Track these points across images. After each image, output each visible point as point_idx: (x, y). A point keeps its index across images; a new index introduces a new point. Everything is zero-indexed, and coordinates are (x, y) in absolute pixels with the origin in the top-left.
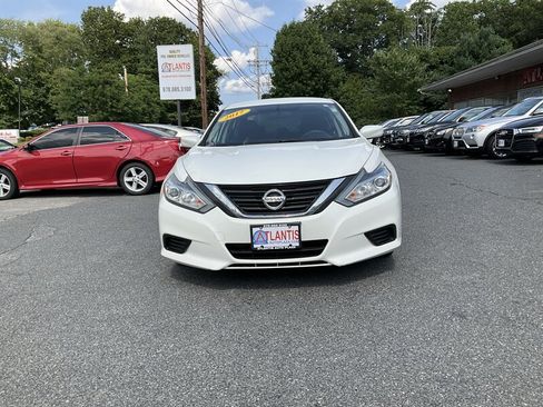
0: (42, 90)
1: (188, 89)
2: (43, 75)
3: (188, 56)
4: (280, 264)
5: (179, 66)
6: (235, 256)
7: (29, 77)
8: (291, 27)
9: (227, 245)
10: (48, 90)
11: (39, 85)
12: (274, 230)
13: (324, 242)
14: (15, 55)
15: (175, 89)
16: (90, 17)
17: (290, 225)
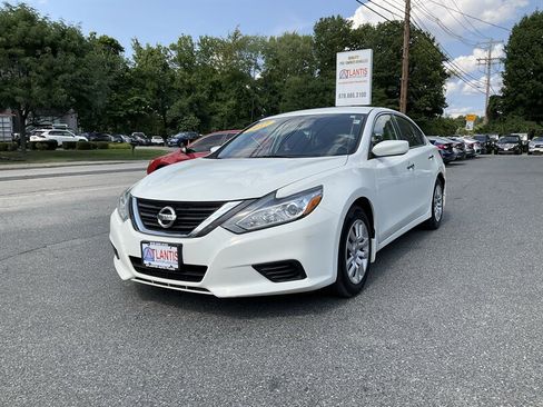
0: (275, 98)
1: (364, 95)
2: (277, 84)
3: (366, 61)
4: (171, 285)
5: (356, 72)
6: (137, 269)
7: (266, 86)
8: (533, 18)
9: (130, 257)
10: (280, 97)
11: (274, 93)
12: (159, 248)
13: (204, 269)
14: (257, 67)
15: (351, 95)
16: (321, 28)
17: (171, 245)
